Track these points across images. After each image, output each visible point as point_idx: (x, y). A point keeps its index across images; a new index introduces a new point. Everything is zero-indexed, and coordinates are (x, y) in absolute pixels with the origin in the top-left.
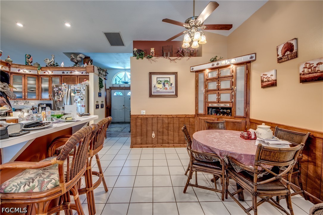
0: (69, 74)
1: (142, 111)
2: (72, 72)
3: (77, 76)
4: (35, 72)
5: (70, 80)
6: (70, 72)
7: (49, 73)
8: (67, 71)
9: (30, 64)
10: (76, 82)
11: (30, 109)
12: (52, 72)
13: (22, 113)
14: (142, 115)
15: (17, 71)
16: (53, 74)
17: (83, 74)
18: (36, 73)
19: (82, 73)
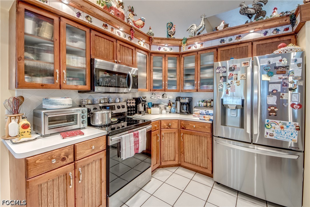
0: (234, 40)
2: (240, 36)
3: (252, 42)
4: (176, 50)
5: (235, 52)
6: (236, 36)
7: (196, 47)
8: (229, 38)
9: (172, 36)
10: (250, 54)
12: (202, 44)
15: (158, 50)
16: (203, 47)
17: (268, 35)
18: (178, 51)
19: (266, 33)
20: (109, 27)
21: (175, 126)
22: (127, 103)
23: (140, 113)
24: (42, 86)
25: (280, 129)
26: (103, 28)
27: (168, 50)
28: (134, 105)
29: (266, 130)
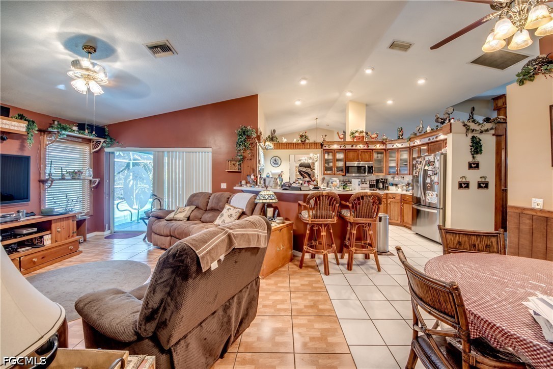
0: (435, 140)
1: (533, 199)
2: (437, 137)
3: (443, 140)
4: (406, 145)
5: (436, 147)
6: (435, 137)
7: (417, 143)
8: (432, 137)
9: (401, 137)
11: (404, 184)
12: (420, 141)
13: (397, 188)
14: (532, 210)
15: (392, 147)
16: (421, 143)
18: (408, 146)
20: (354, 146)
21: (398, 198)
22: (370, 182)
23: (379, 189)
24: (329, 174)
25: (431, 196)
26: (351, 148)
27: (399, 146)
28: (375, 183)
29: (427, 197)
